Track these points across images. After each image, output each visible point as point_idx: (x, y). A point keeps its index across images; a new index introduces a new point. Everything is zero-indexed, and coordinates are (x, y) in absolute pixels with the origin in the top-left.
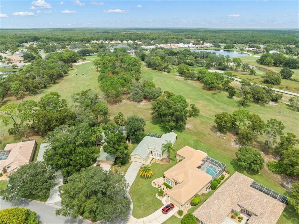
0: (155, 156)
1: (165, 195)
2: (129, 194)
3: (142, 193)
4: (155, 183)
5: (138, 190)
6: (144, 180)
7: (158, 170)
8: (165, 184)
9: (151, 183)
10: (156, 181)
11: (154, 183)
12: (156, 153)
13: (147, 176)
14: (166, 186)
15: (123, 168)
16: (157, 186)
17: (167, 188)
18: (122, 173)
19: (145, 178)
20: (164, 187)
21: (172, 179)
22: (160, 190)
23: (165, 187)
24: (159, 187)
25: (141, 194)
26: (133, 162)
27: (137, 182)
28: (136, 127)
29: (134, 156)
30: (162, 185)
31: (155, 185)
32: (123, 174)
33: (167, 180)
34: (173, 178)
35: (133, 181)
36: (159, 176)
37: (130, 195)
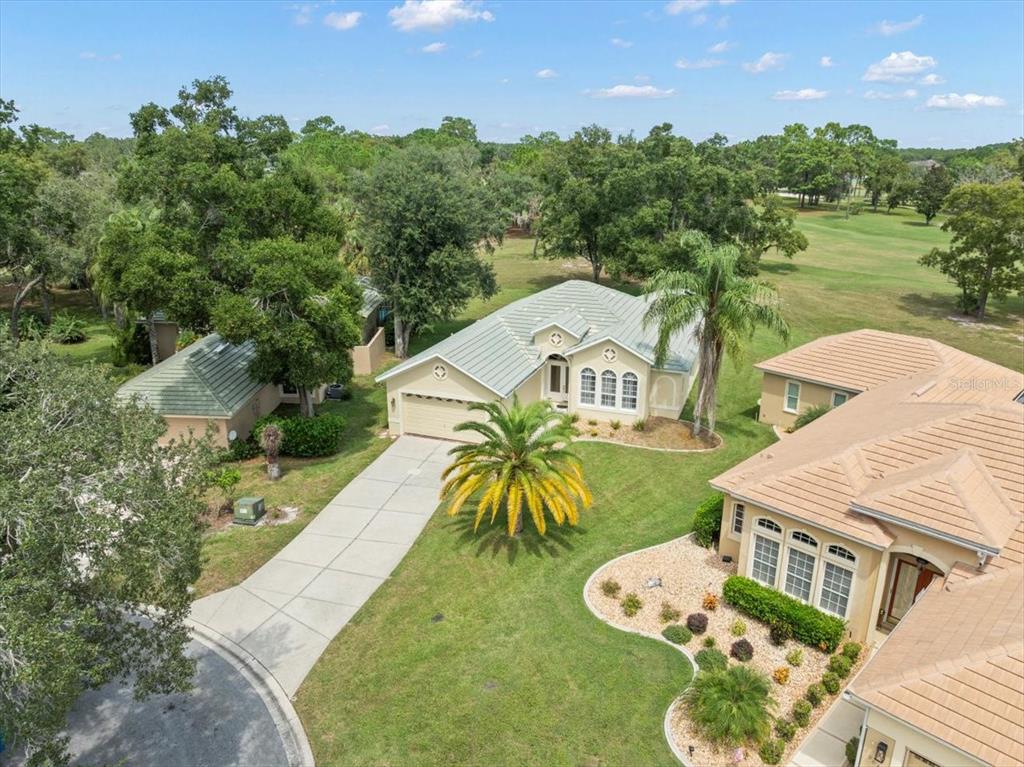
0: (588, 397)
1: (786, 735)
2: (307, 718)
3: (469, 705)
4: (622, 595)
5: (421, 668)
6: (495, 564)
7: (629, 488)
8: (739, 598)
9: (579, 594)
10: (624, 569)
11: (610, 589)
12: (598, 365)
13: (526, 515)
14: (759, 618)
15: (306, 475)
16: (648, 625)
17: (777, 639)
18: (287, 509)
19: (504, 550)
20: (737, 630)
21: (856, 515)
22: (701, 658)
23: (757, 634)
24: (673, 635)
25: (463, 721)
26: (403, 437)
27: (423, 580)
28: (433, 202)
29: (413, 388)
30: (712, 608)
31: (632, 606)
32: (292, 514)
33: (767, 547)
34: (870, 502)
35: (385, 574)
36: (654, 534)
37: (313, 738)
